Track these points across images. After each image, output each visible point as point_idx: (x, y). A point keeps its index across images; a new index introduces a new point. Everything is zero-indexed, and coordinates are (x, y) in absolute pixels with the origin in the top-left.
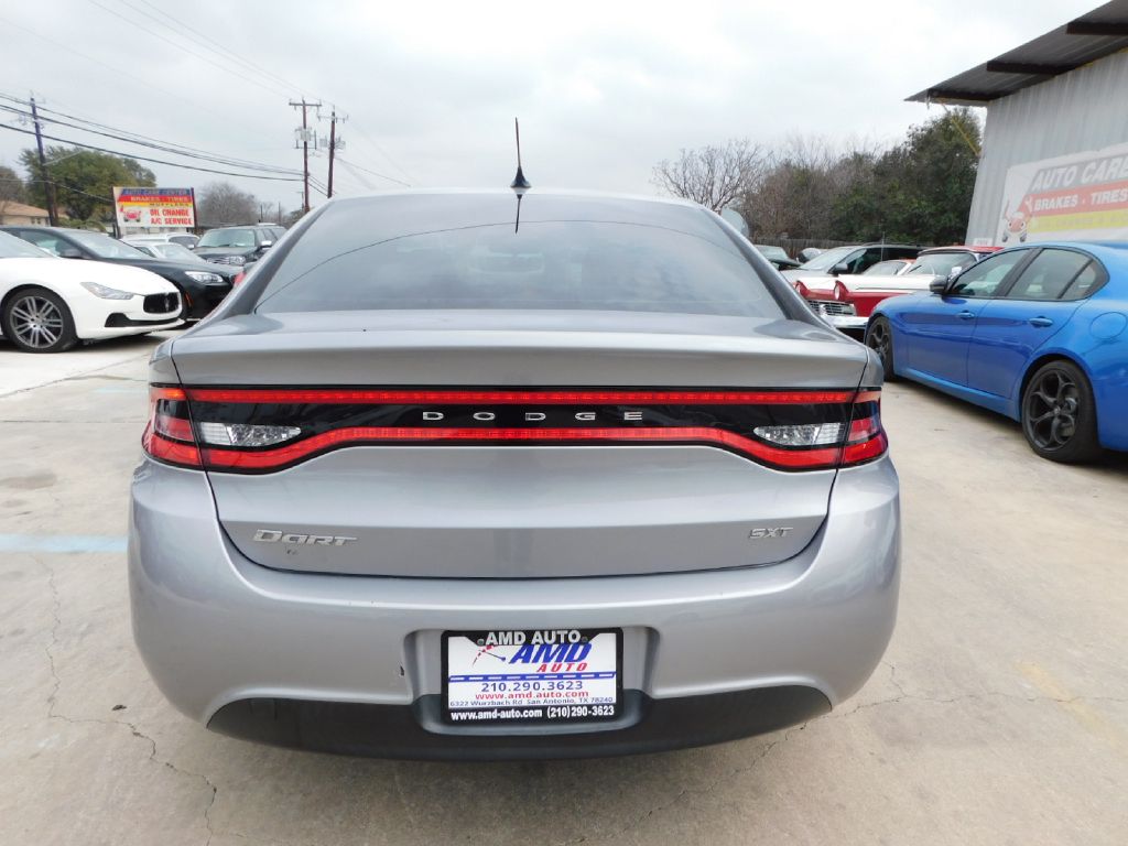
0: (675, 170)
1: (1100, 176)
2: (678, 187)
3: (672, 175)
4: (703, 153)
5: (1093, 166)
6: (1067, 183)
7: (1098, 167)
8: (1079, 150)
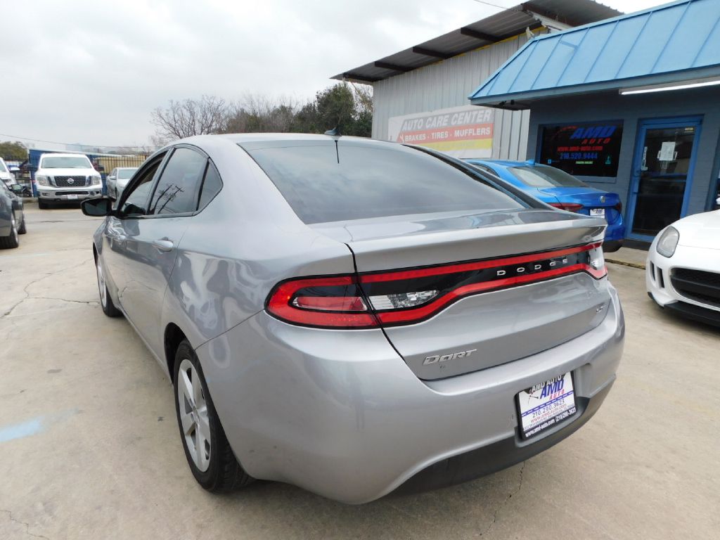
0: (167, 115)
1: (434, 125)
2: (171, 125)
3: (165, 117)
4: (185, 103)
5: (430, 119)
6: (419, 128)
7: (433, 119)
8: (422, 111)
